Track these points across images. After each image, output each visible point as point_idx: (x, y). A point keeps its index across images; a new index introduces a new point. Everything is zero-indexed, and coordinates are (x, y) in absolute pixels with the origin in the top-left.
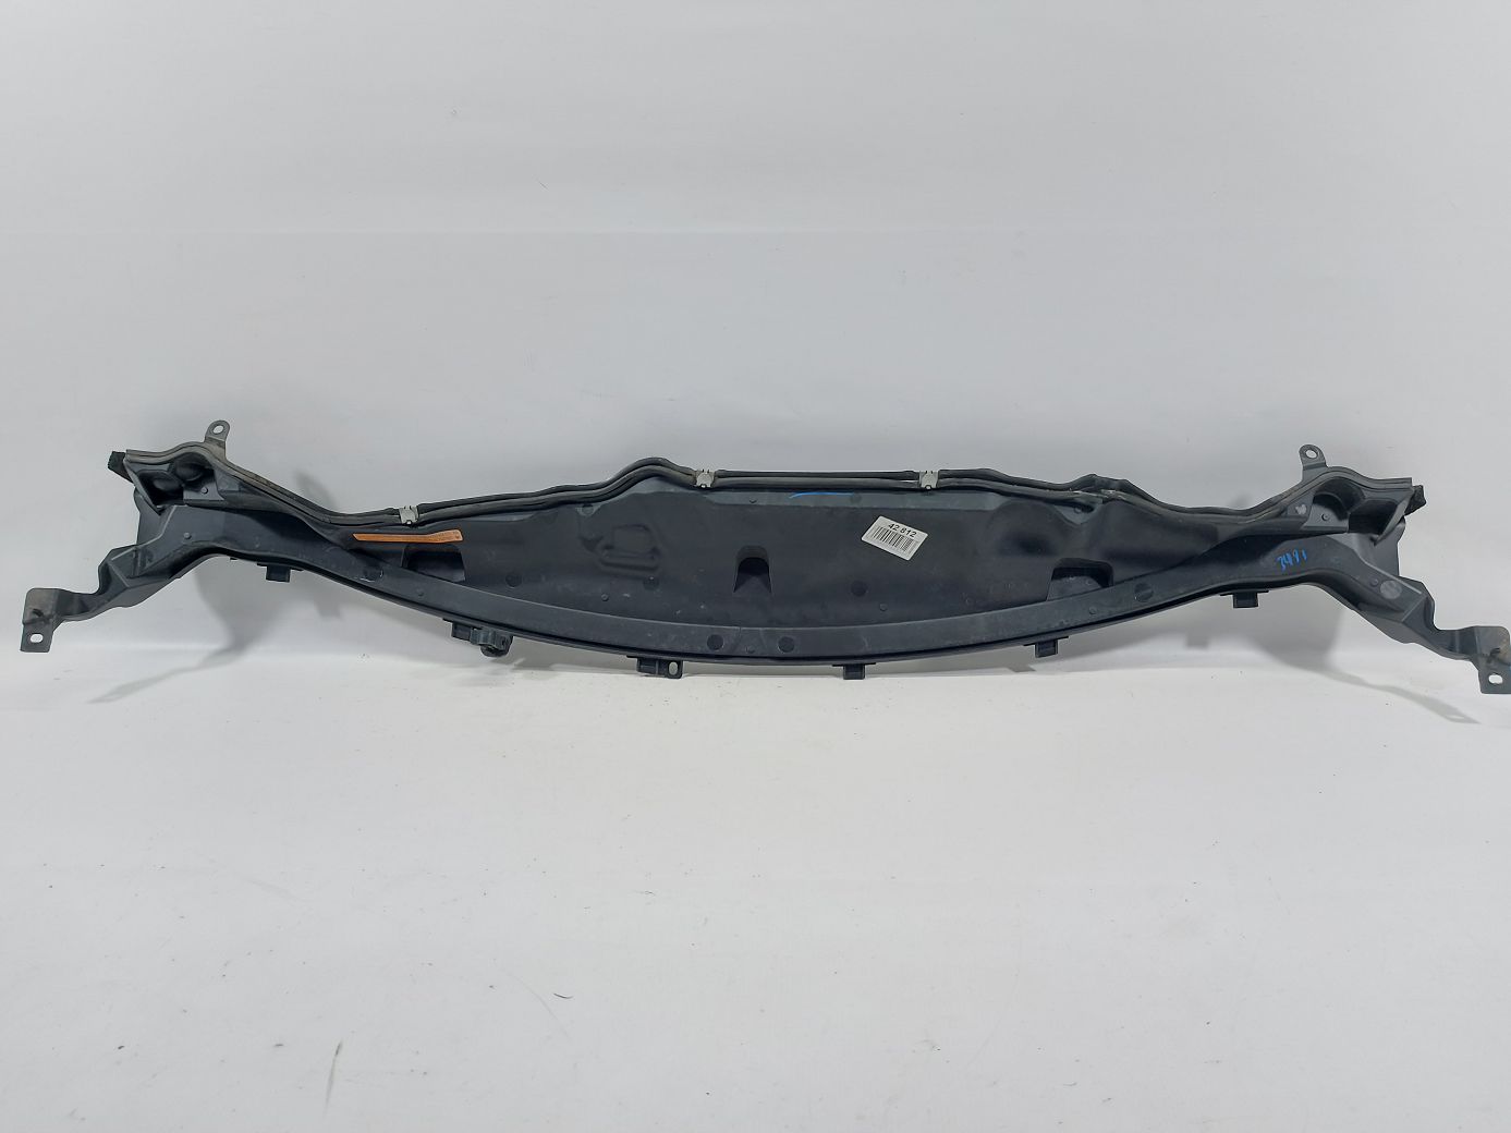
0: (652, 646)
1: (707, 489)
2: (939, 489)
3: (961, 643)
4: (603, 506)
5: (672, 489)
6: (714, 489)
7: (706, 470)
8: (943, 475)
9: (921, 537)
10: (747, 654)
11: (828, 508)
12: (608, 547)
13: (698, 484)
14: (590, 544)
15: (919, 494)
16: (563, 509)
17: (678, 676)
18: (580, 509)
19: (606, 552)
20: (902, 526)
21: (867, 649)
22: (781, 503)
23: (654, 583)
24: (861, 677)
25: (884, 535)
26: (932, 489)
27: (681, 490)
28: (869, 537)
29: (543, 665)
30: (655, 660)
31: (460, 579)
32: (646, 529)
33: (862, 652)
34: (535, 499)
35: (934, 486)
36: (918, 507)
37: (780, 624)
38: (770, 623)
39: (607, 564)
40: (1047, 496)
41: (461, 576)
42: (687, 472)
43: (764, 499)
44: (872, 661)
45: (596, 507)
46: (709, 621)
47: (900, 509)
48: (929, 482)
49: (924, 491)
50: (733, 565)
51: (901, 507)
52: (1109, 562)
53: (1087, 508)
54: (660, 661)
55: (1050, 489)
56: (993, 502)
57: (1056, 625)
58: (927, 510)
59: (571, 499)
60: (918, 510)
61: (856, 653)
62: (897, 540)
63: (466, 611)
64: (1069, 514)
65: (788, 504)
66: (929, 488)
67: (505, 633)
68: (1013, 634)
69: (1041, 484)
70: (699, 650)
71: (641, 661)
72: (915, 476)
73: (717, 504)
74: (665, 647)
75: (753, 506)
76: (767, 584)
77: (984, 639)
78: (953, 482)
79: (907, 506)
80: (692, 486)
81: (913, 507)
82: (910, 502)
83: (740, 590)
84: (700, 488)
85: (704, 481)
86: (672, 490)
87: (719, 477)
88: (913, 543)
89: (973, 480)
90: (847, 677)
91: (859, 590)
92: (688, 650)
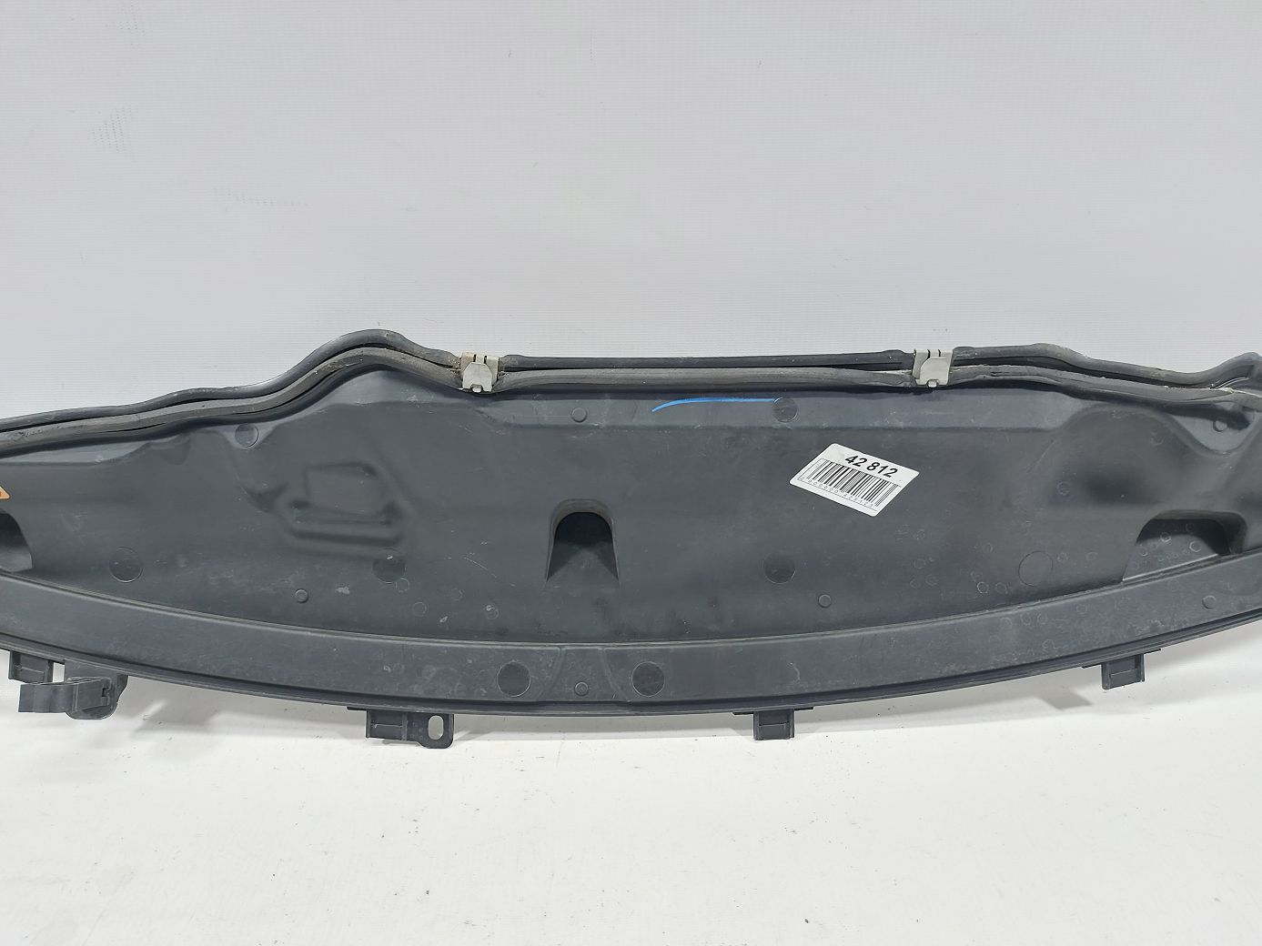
0: (394, 691)
1: (483, 395)
2: (954, 386)
3: (974, 669)
4: (278, 427)
5: (414, 396)
6: (500, 395)
7: (480, 357)
8: (962, 358)
9: (904, 476)
10: (574, 698)
11: (730, 428)
12: (300, 505)
13: (466, 385)
14: (265, 501)
15: (912, 397)
16: (197, 436)
17: (445, 742)
18: (230, 434)
19: (296, 511)
20: (872, 459)
21: (800, 684)
22: (636, 422)
23: (397, 567)
24: (788, 734)
25: (835, 474)
26: (940, 388)
27: (431, 397)
28: (805, 480)
29: (193, 720)
30: (400, 714)
31: (21, 568)
32: (370, 470)
33: (789, 690)
34: (134, 418)
35: (944, 380)
36: (910, 424)
37: (634, 636)
38: (616, 636)
39: (303, 535)
40: (1167, 399)
41: (23, 560)
42: (441, 360)
43: (602, 413)
44: (809, 705)
45: (262, 430)
46: (502, 634)
47: (876, 429)
48: (934, 373)
49: (924, 390)
50: (543, 533)
51: (877, 424)
52: (1240, 514)
53: (1237, 419)
54: (410, 715)
55: (1172, 384)
56: (1056, 410)
57: (1143, 630)
58: (928, 430)
59: (214, 415)
60: (910, 429)
61: (777, 692)
62: (856, 482)
63: (30, 633)
64: (1200, 430)
65: (651, 422)
66: (932, 385)
67: (110, 671)
68: (1068, 649)
69: (1154, 376)
70: (482, 694)
71: (373, 716)
72: (903, 361)
73: (508, 425)
74: (417, 691)
75: (580, 427)
76: (609, 560)
77: (1016, 661)
78: (983, 372)
79: (887, 423)
80: (453, 389)
81: (901, 424)
82: (896, 413)
83: (559, 574)
84: (470, 392)
85: (478, 379)
86: (414, 398)
87: (510, 369)
88: (888, 487)
89: (1023, 369)
90: (761, 735)
91: (779, 572)
92: (462, 696)
